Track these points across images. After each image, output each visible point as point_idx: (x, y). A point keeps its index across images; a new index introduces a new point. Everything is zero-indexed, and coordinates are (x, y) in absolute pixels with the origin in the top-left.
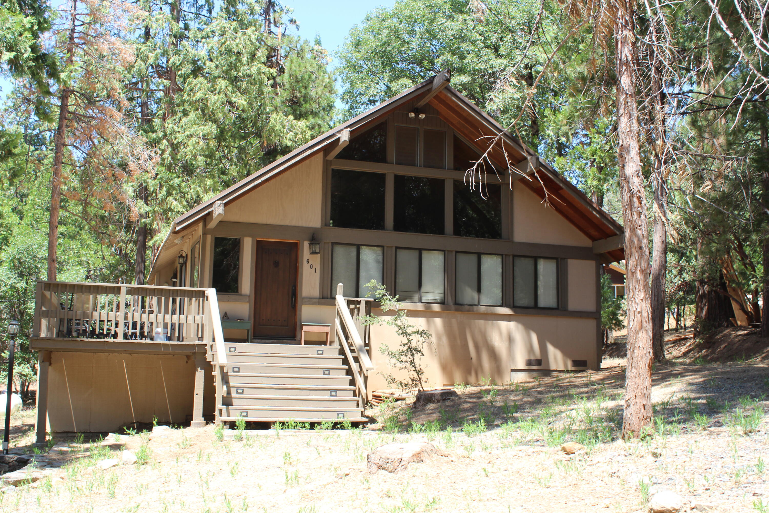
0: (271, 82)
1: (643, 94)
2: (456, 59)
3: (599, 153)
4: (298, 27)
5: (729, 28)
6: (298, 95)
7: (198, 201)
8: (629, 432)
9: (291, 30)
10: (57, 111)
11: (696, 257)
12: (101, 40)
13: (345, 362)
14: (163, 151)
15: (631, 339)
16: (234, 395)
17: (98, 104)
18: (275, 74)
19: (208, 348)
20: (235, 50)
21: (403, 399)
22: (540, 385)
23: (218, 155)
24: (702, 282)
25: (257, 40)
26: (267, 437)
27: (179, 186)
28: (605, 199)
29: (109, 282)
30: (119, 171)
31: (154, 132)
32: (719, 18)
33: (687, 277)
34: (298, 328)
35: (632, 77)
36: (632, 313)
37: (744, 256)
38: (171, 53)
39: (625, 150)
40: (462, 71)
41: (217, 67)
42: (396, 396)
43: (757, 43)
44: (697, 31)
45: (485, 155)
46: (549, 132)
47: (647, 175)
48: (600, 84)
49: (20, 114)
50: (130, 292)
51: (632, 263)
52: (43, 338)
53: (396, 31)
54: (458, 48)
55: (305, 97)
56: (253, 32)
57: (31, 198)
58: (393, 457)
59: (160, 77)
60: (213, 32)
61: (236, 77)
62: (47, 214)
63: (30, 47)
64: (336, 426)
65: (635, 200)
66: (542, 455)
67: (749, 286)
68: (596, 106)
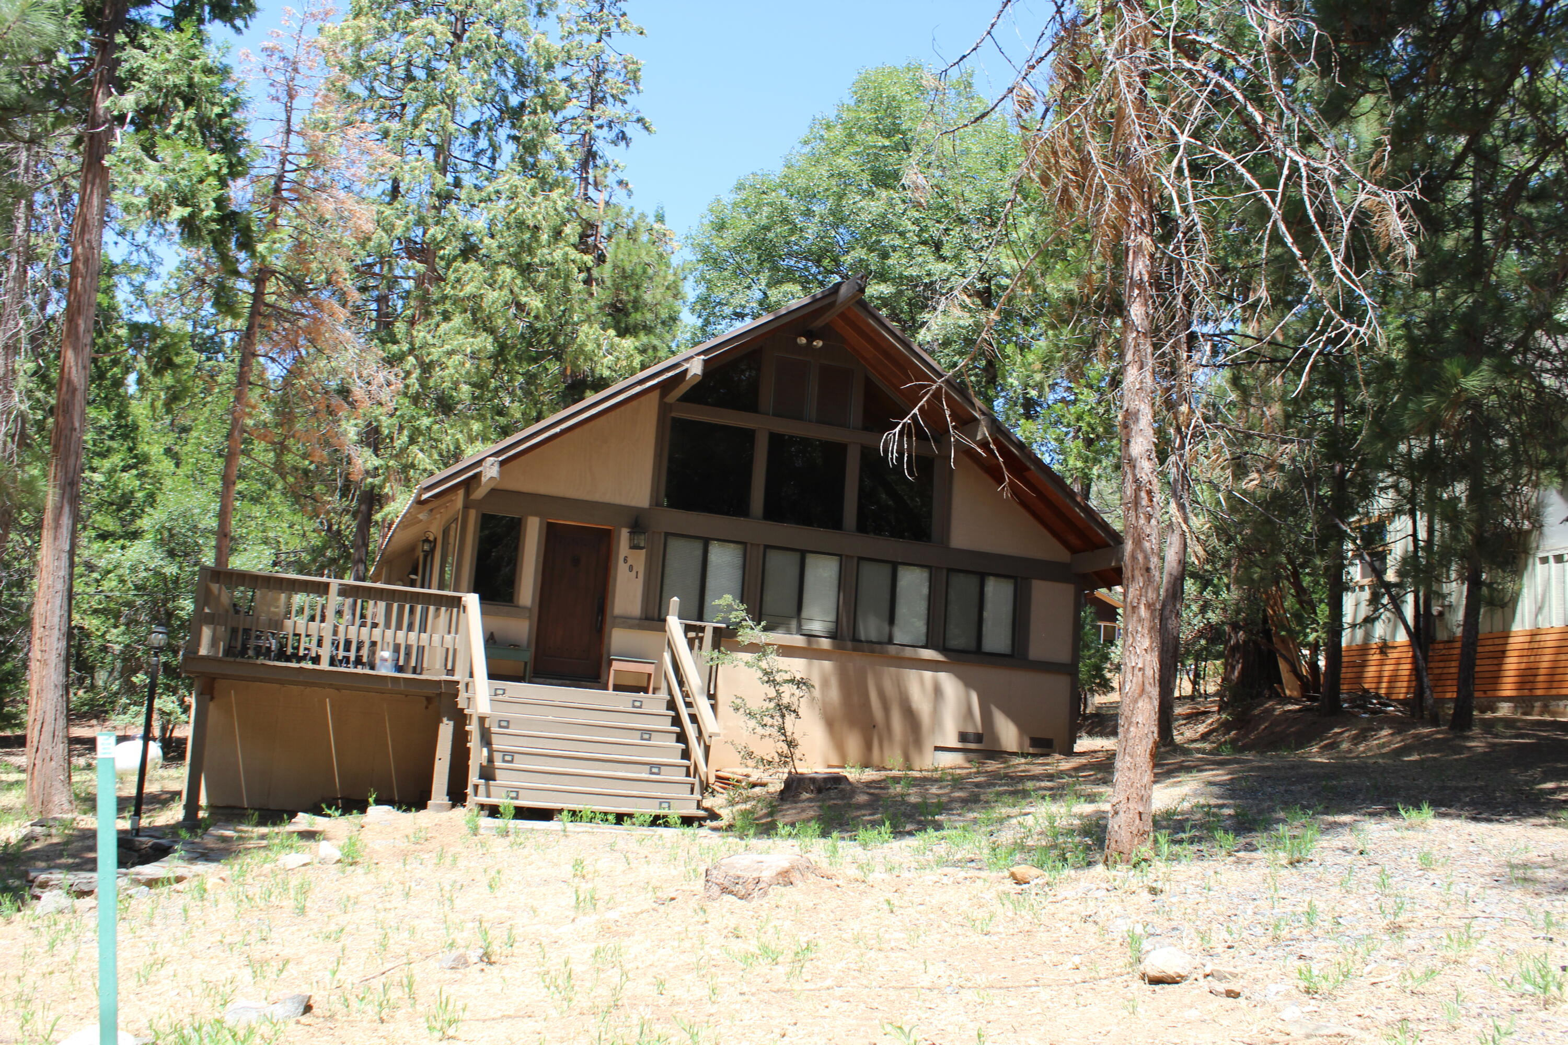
0: (583, 275)
1: (1162, 334)
2: (873, 258)
3: (1087, 418)
4: (630, 194)
5: (1295, 242)
6: (624, 297)
7: (457, 455)
8: (1115, 854)
9: (620, 196)
10: (248, 302)
11: (1228, 587)
12: (324, 196)
13: (677, 721)
14: (408, 374)
15: (1125, 710)
16: (498, 763)
17: (311, 294)
18: (590, 264)
19: (461, 687)
20: (531, 223)
21: (764, 785)
22: (978, 773)
23: (493, 383)
24: (1235, 627)
25: (567, 209)
26: (547, 833)
27: (429, 428)
28: (1094, 489)
29: (309, 574)
30: (336, 401)
31: (395, 342)
32: (1282, 227)
33: (1213, 617)
34: (604, 664)
35: (1146, 305)
36: (1129, 670)
37: (1301, 591)
38: (430, 221)
39: (1131, 416)
40: (882, 277)
41: (500, 247)
42: (753, 779)
43: (1336, 269)
44: (1247, 242)
45: (916, 410)
46: (1013, 381)
47: (1162, 457)
48: (1096, 314)
49: (187, 302)
50: (345, 591)
51: (1132, 592)
52: (203, 658)
53: (784, 210)
54: (879, 242)
55: (635, 301)
56: (561, 196)
57: (194, 434)
58: (746, 875)
59: (410, 257)
60: (498, 192)
61: (529, 264)
62: (220, 462)
63: (215, 200)
64: (656, 821)
65: (1143, 494)
66: (979, 883)
67: (1306, 635)
68: (1092, 346)
